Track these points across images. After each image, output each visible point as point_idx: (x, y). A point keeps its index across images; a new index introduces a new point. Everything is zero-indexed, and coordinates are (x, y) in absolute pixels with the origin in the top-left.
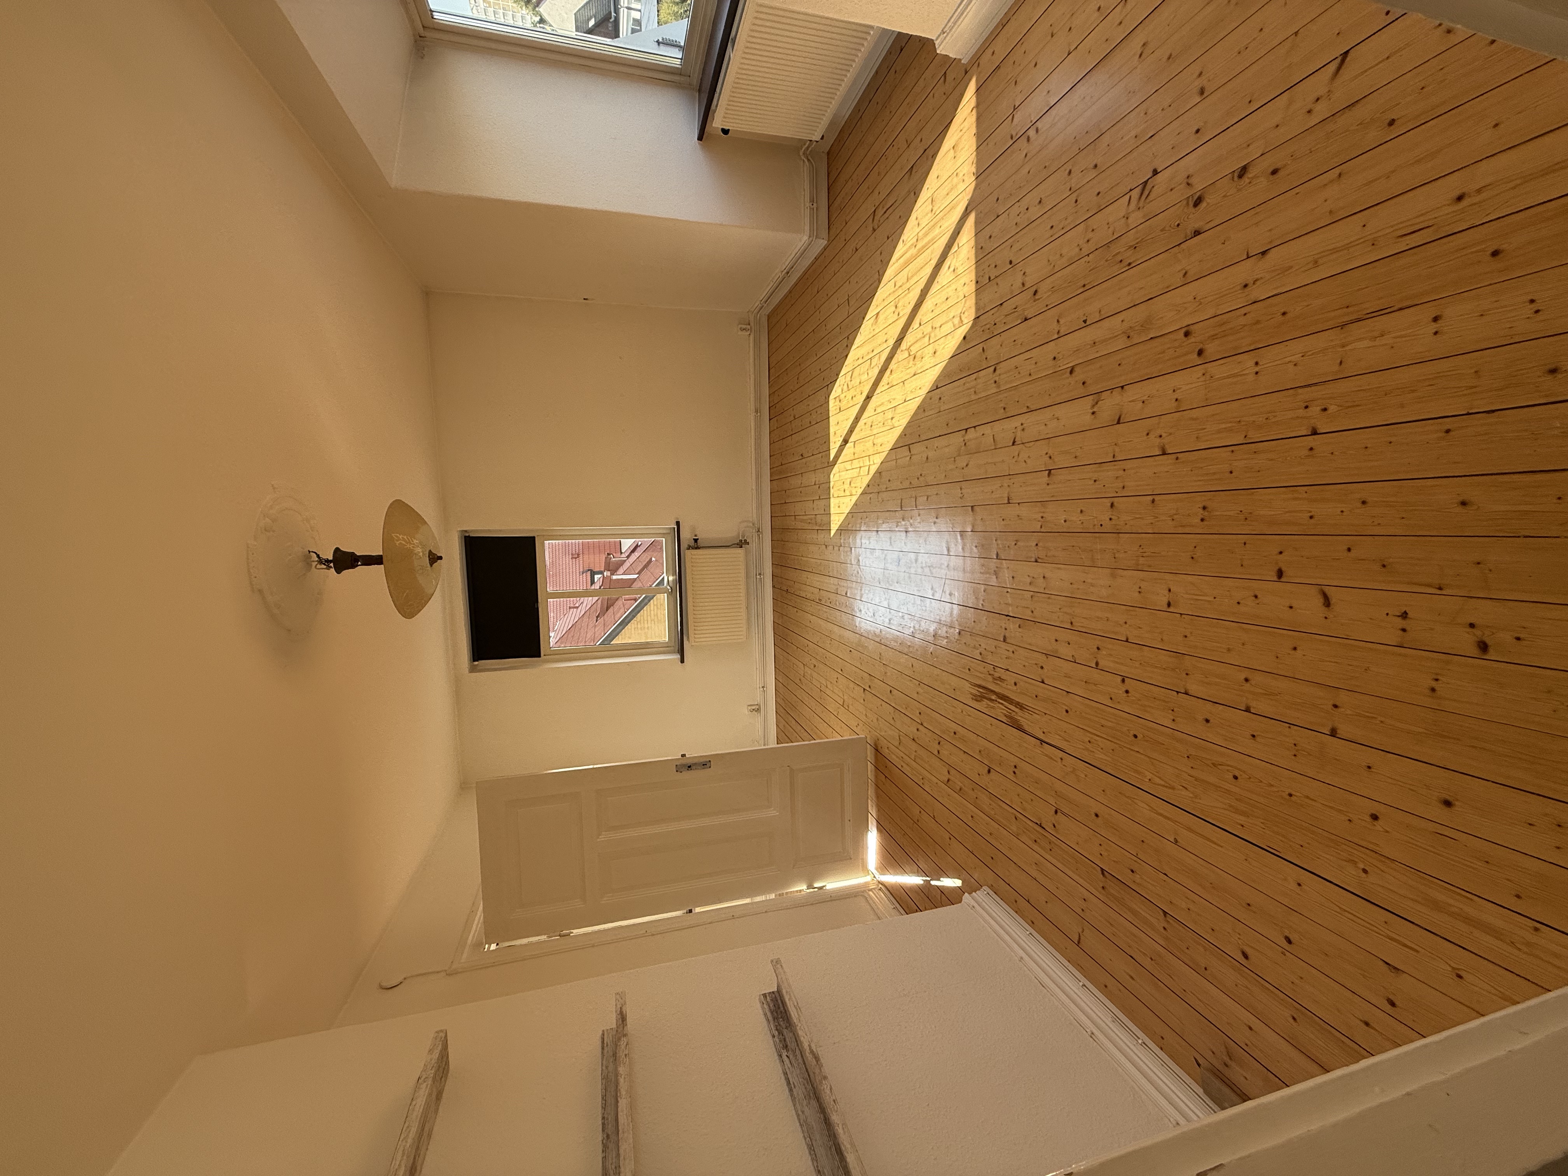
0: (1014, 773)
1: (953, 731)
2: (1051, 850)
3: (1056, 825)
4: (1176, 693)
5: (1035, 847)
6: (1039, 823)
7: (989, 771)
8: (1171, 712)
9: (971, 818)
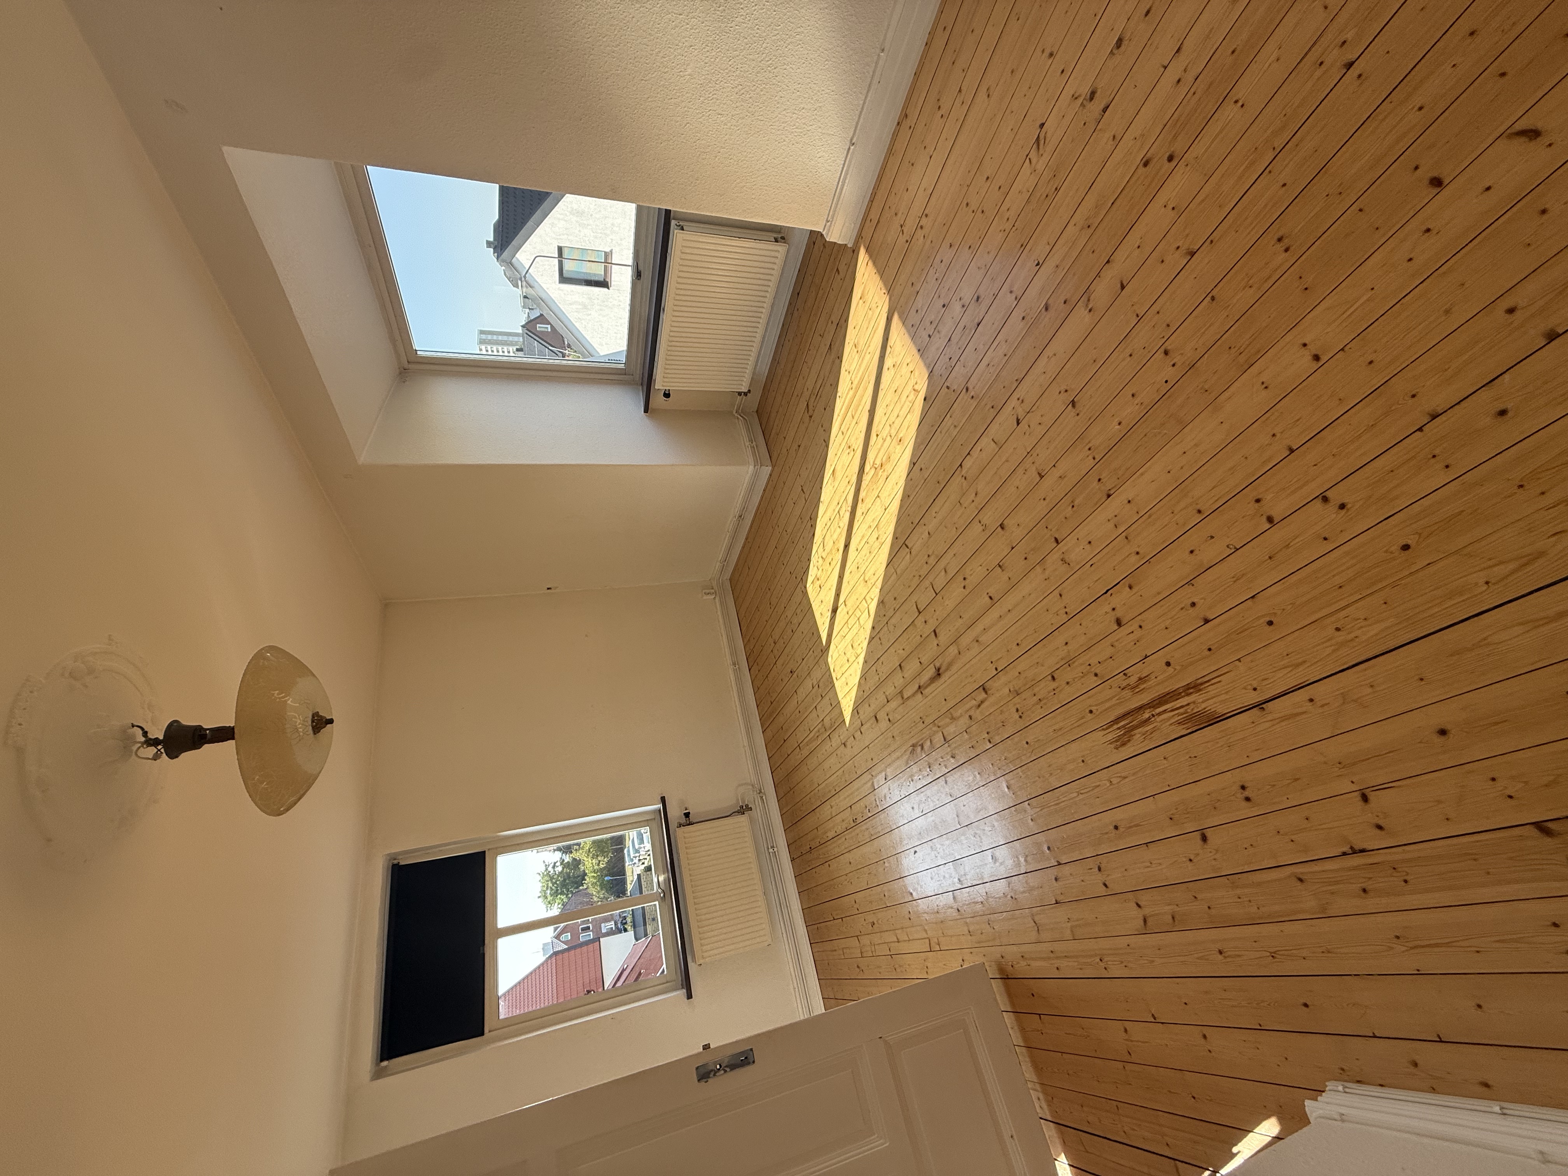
0: (1248, 799)
1: (1112, 827)
2: (1406, 881)
3: (1381, 823)
4: (1418, 433)
5: (1371, 903)
6: (1346, 849)
7: (1204, 839)
8: (1433, 461)
9: (1220, 957)
